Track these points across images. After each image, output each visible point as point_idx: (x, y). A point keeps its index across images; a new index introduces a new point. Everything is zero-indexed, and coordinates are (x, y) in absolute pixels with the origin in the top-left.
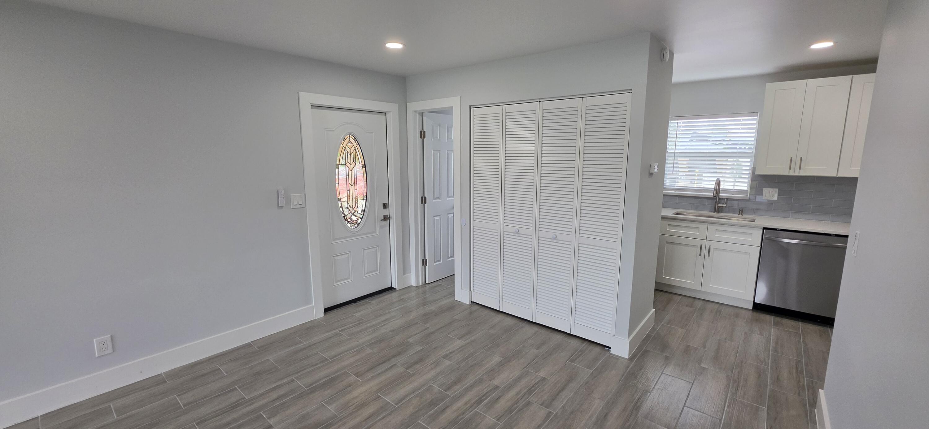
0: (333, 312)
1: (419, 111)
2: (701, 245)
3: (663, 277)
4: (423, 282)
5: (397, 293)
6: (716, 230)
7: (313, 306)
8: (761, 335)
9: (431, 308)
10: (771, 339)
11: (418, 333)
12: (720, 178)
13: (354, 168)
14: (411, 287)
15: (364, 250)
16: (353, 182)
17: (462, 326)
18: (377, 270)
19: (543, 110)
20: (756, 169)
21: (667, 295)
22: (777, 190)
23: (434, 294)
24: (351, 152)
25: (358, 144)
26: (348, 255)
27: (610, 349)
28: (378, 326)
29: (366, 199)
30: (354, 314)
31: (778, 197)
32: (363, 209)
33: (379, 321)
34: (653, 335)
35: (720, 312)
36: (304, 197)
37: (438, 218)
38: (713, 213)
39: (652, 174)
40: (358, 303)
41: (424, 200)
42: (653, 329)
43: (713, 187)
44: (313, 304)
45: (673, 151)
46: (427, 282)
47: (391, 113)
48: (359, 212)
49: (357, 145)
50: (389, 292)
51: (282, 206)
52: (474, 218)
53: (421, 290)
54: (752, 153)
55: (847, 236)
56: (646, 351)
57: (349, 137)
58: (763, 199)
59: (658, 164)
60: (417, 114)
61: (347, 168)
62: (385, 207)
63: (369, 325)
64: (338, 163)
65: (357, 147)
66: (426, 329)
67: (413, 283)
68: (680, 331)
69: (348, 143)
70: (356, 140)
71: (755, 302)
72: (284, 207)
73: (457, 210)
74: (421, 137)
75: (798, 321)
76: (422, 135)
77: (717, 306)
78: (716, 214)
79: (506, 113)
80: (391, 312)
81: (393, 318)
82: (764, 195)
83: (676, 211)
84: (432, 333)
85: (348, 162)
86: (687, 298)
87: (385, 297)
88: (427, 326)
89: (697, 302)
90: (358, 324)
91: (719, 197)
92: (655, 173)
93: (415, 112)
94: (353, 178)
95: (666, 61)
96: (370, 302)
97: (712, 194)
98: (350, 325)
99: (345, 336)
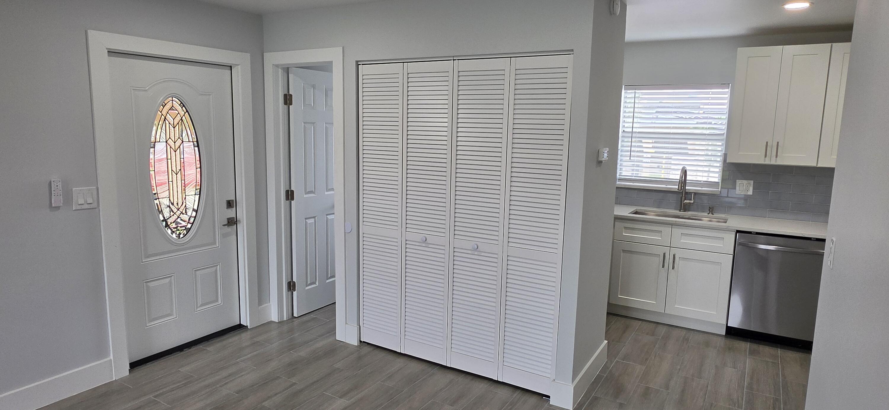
0: (146, 367)
1: (282, 65)
2: (664, 254)
3: (619, 296)
4: (289, 315)
5: (249, 333)
6: (682, 233)
7: (111, 360)
8: (734, 368)
9: (299, 354)
10: (745, 372)
11: (280, 392)
12: (686, 166)
13: (179, 147)
14: (272, 322)
15: (195, 270)
16: (179, 168)
17: (345, 379)
18: (217, 301)
19: (459, 72)
20: (728, 155)
21: (623, 320)
22: (752, 182)
23: (305, 332)
24: (175, 124)
25: (187, 111)
26: (171, 280)
27: (550, 398)
28: (218, 386)
29: (200, 194)
30: (179, 370)
31: (753, 192)
32: (196, 208)
33: (217, 378)
34: (605, 375)
35: (687, 340)
36: (95, 193)
37: (312, 221)
38: (678, 212)
39: (601, 162)
40: (186, 351)
41: (290, 195)
42: (605, 367)
43: (678, 177)
44: (112, 357)
45: (630, 130)
46: (295, 315)
47: (239, 66)
48: (188, 214)
49: (185, 113)
50: (236, 332)
51: (57, 206)
52: (363, 221)
53: (285, 328)
54: (723, 134)
55: (824, 240)
56: (596, 399)
57: (172, 101)
58: (737, 193)
59: (608, 149)
60: (280, 70)
61: (169, 147)
62: (230, 206)
63: (203, 384)
64: (153, 140)
65: (184, 115)
66: (291, 386)
67: (274, 317)
68: (639, 369)
69: (170, 110)
70: (182, 105)
71: (728, 325)
72: (61, 208)
73: (339, 209)
74: (286, 103)
75: (777, 347)
76: (288, 100)
77: (684, 332)
78: (682, 213)
79: (408, 74)
80: (238, 362)
81: (241, 373)
82: (737, 188)
83: (633, 209)
84: (301, 391)
85: (170, 138)
86: (648, 323)
87: (230, 340)
88: (293, 380)
89: (660, 327)
90: (185, 385)
91: (685, 191)
92: (604, 161)
93: (277, 66)
94: (178, 162)
95: (616, 14)
96: (204, 349)
97: (677, 187)
98: (172, 387)
99: (163, 404)
